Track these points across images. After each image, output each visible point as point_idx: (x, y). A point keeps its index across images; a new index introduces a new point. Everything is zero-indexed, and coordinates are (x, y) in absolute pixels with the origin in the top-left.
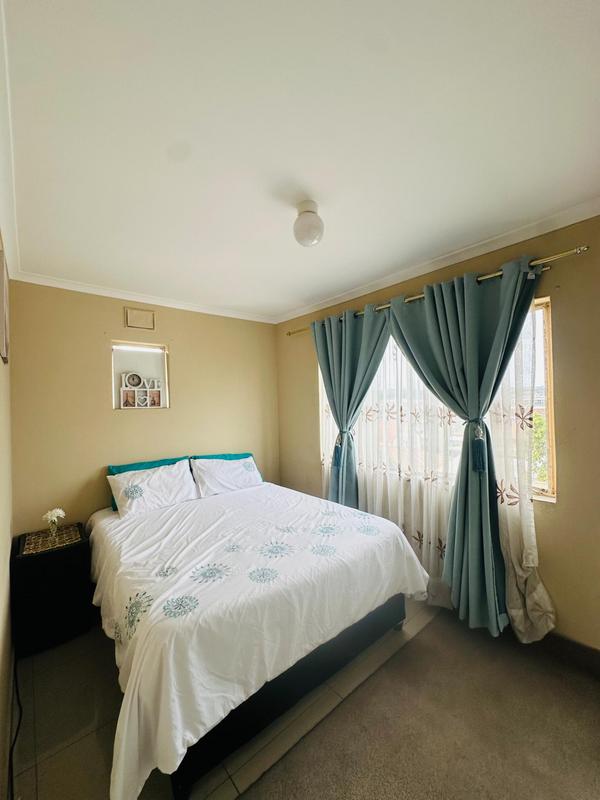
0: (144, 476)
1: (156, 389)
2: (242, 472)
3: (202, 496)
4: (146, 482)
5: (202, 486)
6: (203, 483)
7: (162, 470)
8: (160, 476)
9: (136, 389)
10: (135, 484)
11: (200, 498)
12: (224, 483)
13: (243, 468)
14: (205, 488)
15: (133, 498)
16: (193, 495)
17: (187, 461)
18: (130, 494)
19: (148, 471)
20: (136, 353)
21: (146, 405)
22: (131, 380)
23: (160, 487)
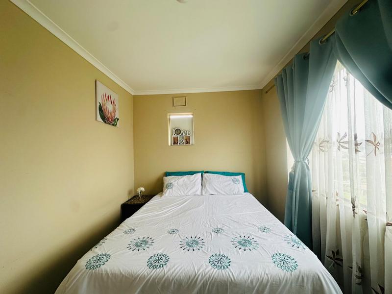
0: (176, 179)
1: (188, 135)
2: (230, 184)
3: (203, 193)
4: (177, 182)
5: (204, 188)
6: (205, 186)
7: (185, 178)
8: (184, 181)
9: (178, 136)
10: (171, 182)
11: (202, 195)
12: (218, 189)
13: (231, 182)
14: (206, 190)
15: (168, 188)
16: (199, 193)
17: (200, 174)
18: (168, 186)
19: (180, 177)
20: (180, 118)
21: (183, 144)
22: (177, 132)
23: (182, 185)
